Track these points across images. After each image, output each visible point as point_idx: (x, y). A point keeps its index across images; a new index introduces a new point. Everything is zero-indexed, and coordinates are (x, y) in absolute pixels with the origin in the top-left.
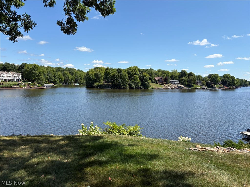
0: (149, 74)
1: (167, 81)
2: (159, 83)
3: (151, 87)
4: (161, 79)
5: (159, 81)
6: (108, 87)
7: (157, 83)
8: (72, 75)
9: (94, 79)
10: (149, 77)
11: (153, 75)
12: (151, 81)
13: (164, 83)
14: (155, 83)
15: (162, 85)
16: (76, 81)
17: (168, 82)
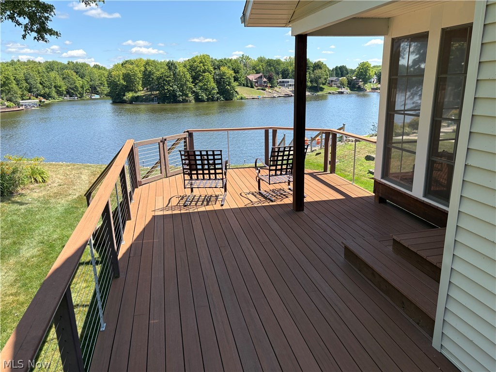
0: (233, 69)
1: (273, 81)
2: (256, 87)
3: (238, 97)
4: (261, 77)
5: (256, 82)
6: (152, 100)
7: (253, 88)
8: (82, 78)
9: (123, 85)
10: (234, 75)
11: (242, 71)
12: (237, 83)
13: (266, 86)
14: (249, 87)
15: (262, 89)
16: (94, 90)
17: (274, 84)
